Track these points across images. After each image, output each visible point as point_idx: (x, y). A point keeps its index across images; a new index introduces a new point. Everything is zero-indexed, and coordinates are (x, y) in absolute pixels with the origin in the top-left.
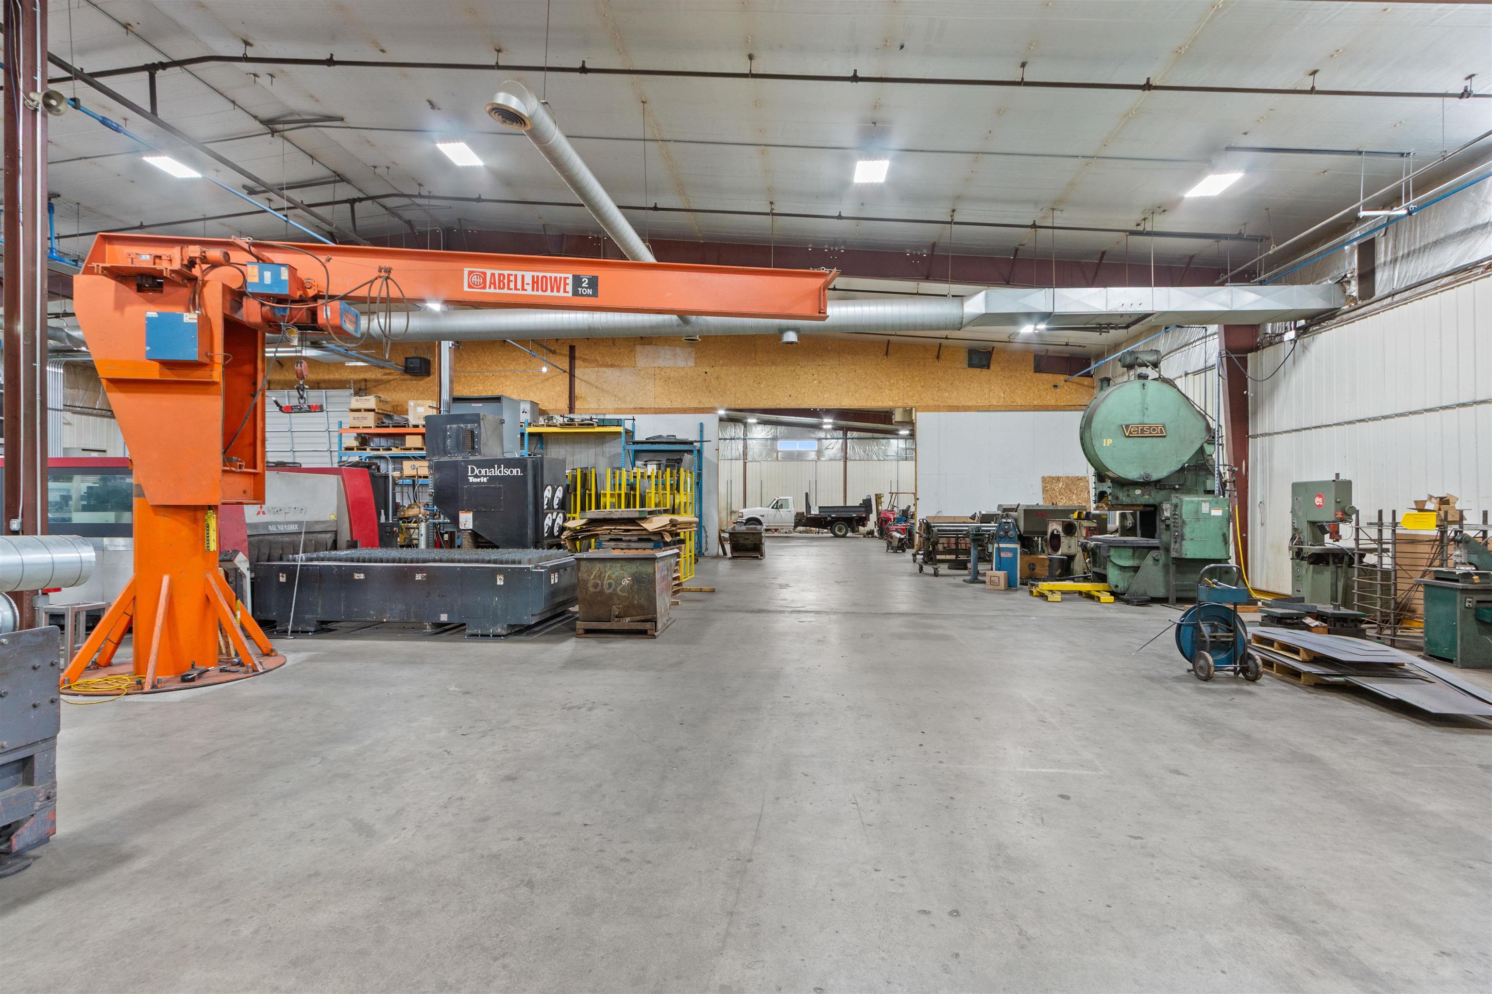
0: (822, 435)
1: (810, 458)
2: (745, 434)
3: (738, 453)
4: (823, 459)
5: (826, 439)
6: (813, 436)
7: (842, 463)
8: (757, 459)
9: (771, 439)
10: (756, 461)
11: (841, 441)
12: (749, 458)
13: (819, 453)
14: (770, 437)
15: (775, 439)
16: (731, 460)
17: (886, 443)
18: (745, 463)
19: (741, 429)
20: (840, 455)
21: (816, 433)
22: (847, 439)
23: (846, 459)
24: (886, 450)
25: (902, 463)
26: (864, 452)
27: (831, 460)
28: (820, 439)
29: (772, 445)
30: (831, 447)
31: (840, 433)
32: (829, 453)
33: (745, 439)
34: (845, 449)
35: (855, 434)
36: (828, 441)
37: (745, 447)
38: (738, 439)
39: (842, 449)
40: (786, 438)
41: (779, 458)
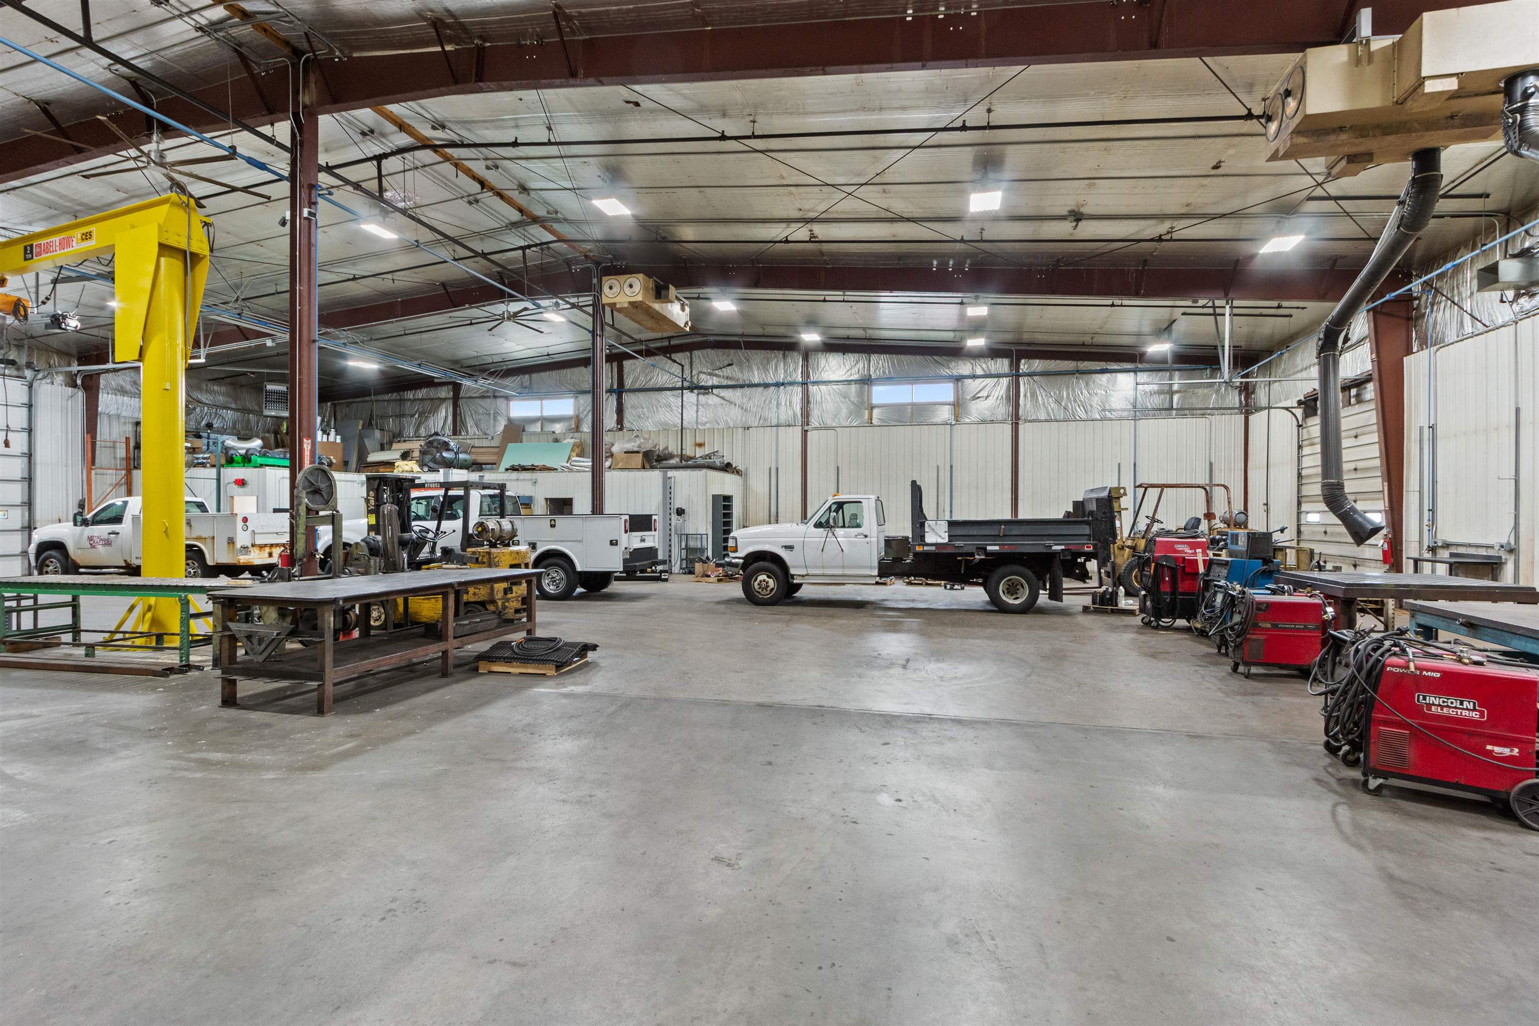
0: (964, 368)
1: (938, 420)
2: (806, 374)
3: (790, 413)
4: (967, 420)
5: (974, 377)
6: (946, 372)
7: (1008, 428)
8: (830, 422)
9: (856, 381)
10: (827, 428)
11: (1005, 381)
12: (814, 422)
13: (958, 406)
14: (855, 377)
15: (866, 381)
16: (777, 426)
17: (1108, 381)
18: (805, 433)
19: (796, 363)
20: (1003, 411)
21: (952, 365)
22: (1018, 376)
23: (1016, 420)
24: (1107, 396)
25: (1149, 427)
26: (1058, 402)
27: (983, 422)
28: (959, 379)
29: (860, 394)
30: (984, 394)
31: (1002, 365)
32: (977, 409)
33: (804, 384)
34: (1014, 398)
35: (1037, 365)
36: (978, 381)
37: (806, 400)
38: (791, 384)
39: (1008, 398)
40: (887, 380)
41: (875, 421)
